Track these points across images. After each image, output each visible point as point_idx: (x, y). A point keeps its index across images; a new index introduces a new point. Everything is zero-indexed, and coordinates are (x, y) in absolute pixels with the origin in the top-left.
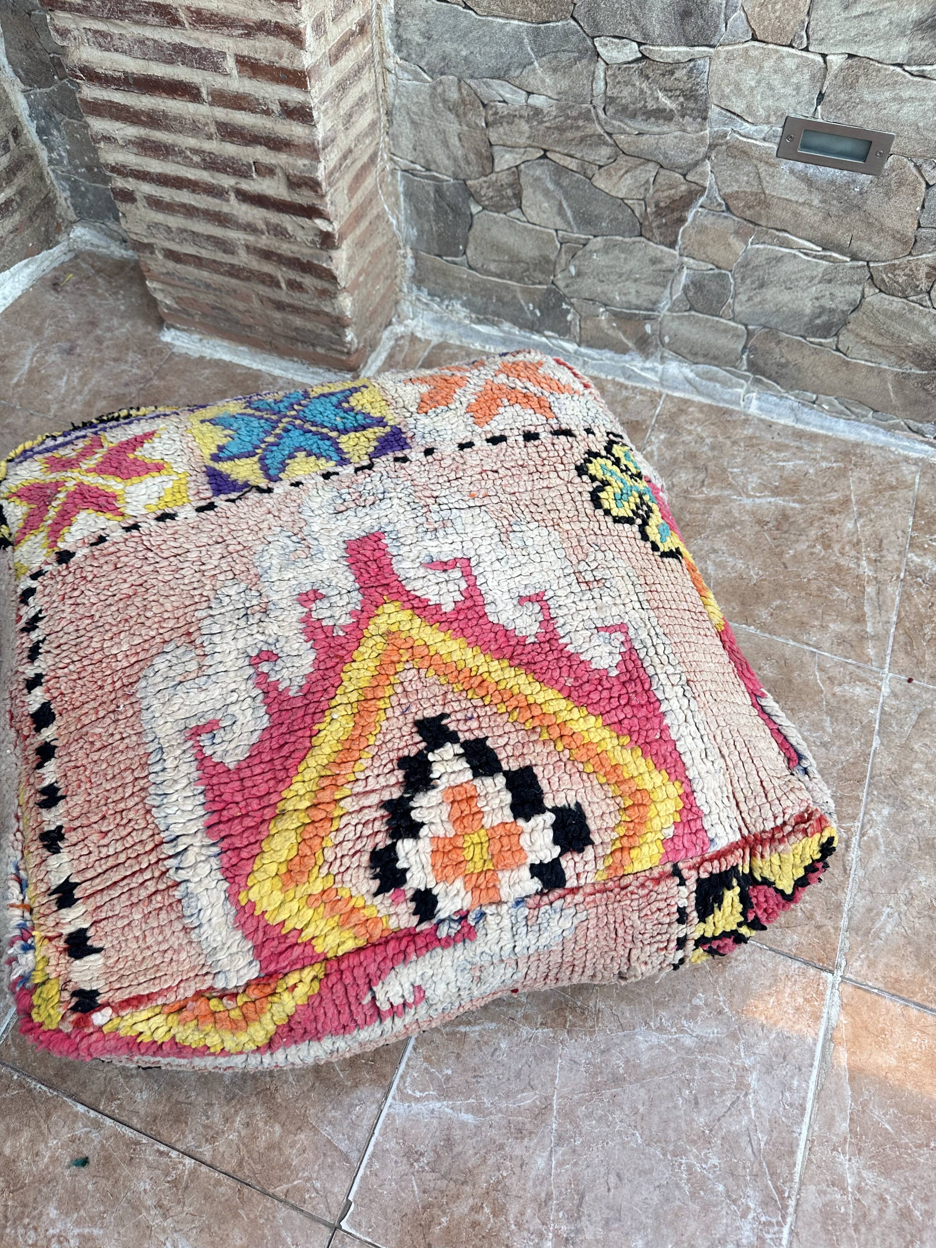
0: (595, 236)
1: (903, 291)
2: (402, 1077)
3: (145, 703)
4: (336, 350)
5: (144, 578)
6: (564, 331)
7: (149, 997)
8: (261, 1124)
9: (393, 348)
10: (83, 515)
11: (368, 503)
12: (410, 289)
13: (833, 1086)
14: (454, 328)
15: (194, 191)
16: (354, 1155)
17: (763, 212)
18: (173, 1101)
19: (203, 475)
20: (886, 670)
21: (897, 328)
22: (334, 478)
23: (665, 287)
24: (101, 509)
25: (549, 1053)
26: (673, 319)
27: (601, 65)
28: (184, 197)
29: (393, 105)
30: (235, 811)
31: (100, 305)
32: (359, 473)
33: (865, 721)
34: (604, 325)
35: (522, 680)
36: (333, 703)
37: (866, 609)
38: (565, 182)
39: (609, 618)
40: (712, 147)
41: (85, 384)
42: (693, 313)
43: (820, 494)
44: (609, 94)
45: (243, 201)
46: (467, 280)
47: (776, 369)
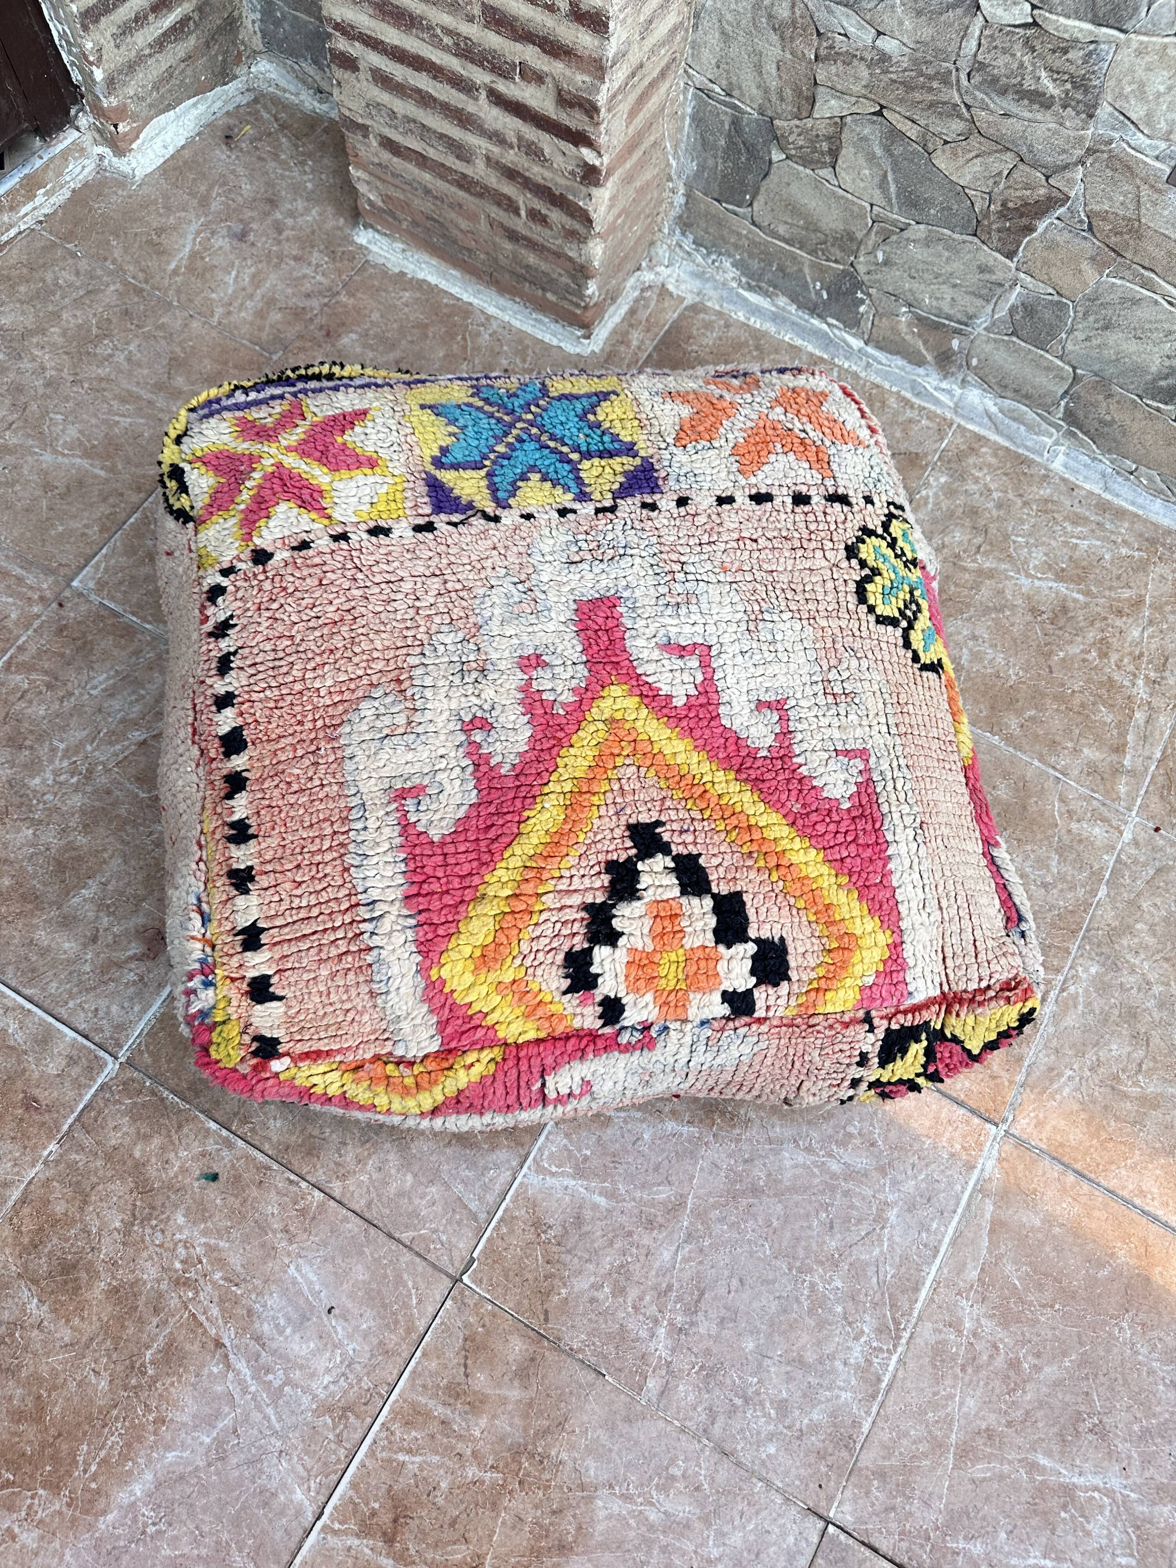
0: (918, 223)
2: (540, 1149)
3: (348, 752)
4: (571, 301)
5: (353, 604)
6: (852, 323)
7: (329, 1053)
8: (393, 1171)
9: (636, 301)
10: (283, 507)
11: (607, 557)
12: (672, 232)
13: (971, 1235)
14: (716, 288)
15: (435, 78)
16: (483, 1216)
17: (1131, 242)
18: (307, 1133)
19: (422, 483)
20: (1134, 813)
22: (570, 516)
23: (988, 301)
24: (303, 505)
25: (692, 1152)
26: (989, 340)
27: (979, 21)
28: (422, 81)
29: (703, 6)
30: (435, 887)
31: (283, 177)
32: (600, 515)
33: (1096, 867)
34: (903, 328)
35: (747, 797)
36: (546, 790)
37: (1129, 738)
38: (898, 150)
39: (851, 741)
40: (1090, 151)
41: (258, 287)
42: (1015, 339)
43: (1110, 588)
44: (980, 58)
45: (497, 104)
46: (746, 237)
47: (1097, 425)
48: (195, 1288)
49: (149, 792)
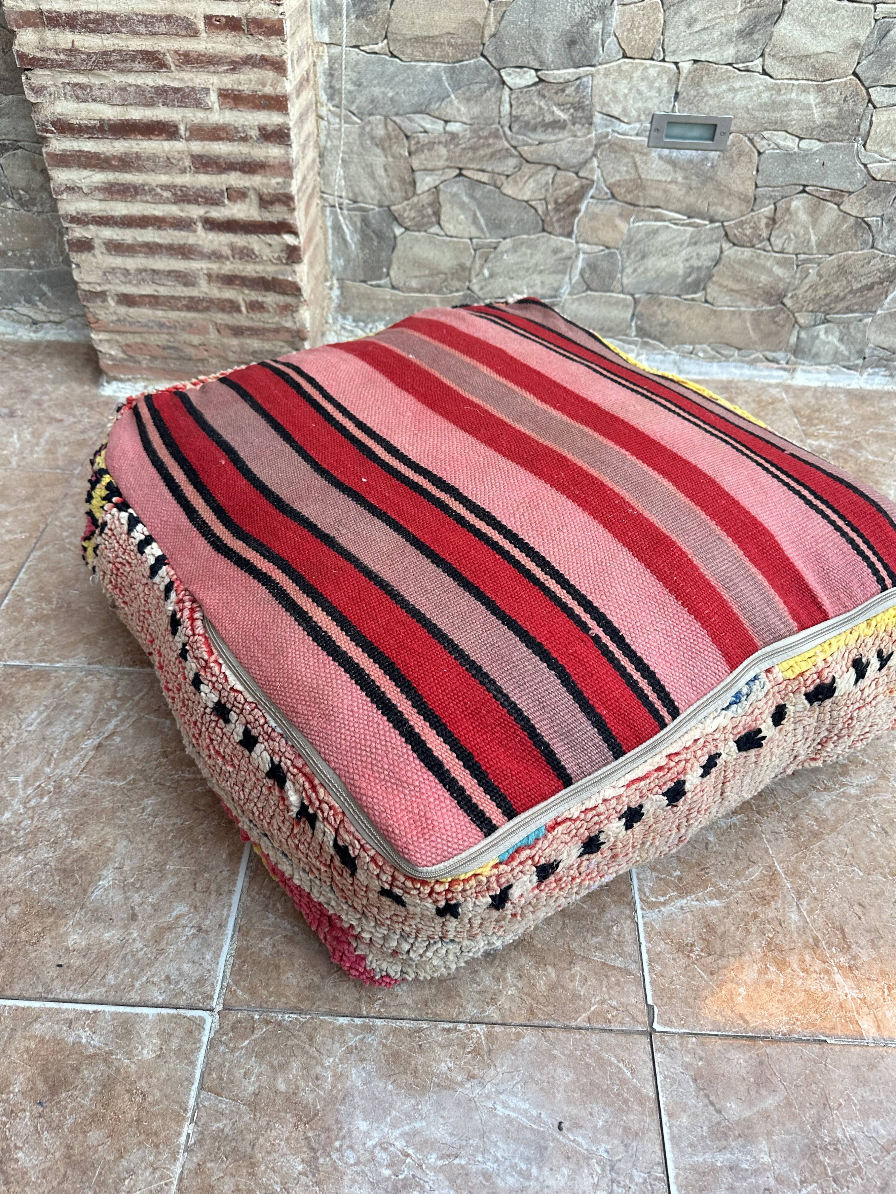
0: (504, 238)
1: (751, 241)
2: (639, 890)
8: (533, 972)
12: (335, 320)
15: (159, 228)
16: (633, 967)
17: (640, 194)
21: (750, 273)
23: (565, 273)
25: (752, 833)
26: (573, 301)
27: (507, 91)
28: (150, 235)
29: (325, 147)
38: (478, 194)
40: (597, 146)
41: (40, 438)
42: (589, 293)
44: (514, 113)
45: (211, 229)
46: (391, 300)
47: (659, 329)
48: (418, 1185)
49: (125, 779)
